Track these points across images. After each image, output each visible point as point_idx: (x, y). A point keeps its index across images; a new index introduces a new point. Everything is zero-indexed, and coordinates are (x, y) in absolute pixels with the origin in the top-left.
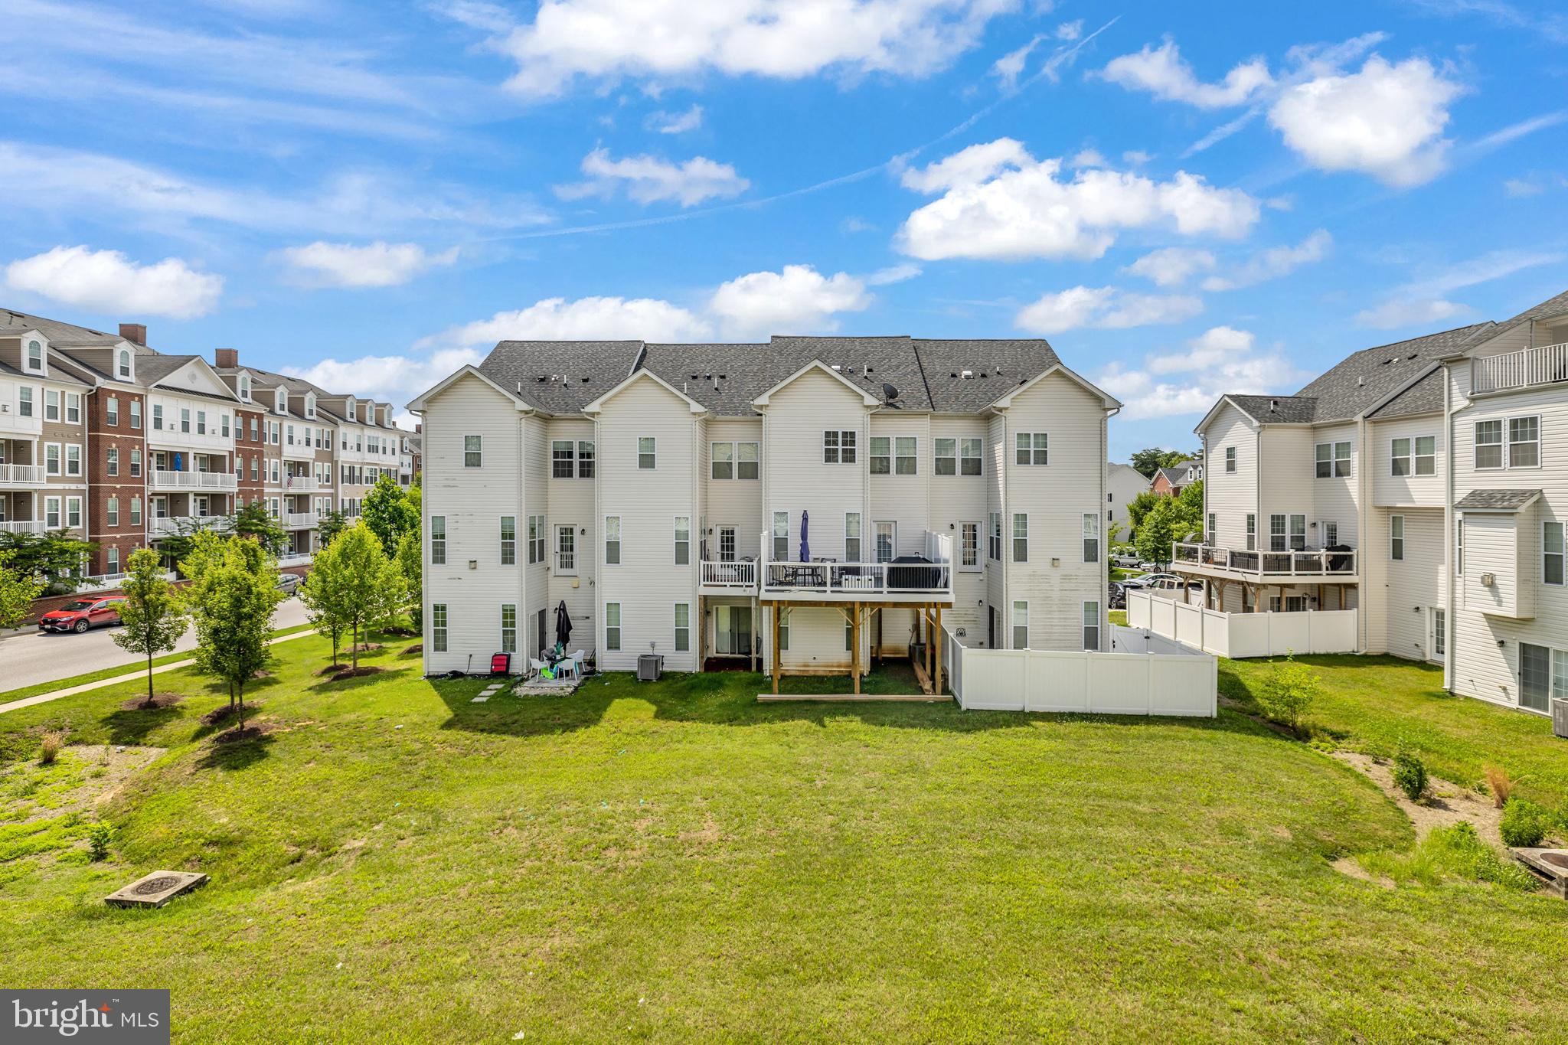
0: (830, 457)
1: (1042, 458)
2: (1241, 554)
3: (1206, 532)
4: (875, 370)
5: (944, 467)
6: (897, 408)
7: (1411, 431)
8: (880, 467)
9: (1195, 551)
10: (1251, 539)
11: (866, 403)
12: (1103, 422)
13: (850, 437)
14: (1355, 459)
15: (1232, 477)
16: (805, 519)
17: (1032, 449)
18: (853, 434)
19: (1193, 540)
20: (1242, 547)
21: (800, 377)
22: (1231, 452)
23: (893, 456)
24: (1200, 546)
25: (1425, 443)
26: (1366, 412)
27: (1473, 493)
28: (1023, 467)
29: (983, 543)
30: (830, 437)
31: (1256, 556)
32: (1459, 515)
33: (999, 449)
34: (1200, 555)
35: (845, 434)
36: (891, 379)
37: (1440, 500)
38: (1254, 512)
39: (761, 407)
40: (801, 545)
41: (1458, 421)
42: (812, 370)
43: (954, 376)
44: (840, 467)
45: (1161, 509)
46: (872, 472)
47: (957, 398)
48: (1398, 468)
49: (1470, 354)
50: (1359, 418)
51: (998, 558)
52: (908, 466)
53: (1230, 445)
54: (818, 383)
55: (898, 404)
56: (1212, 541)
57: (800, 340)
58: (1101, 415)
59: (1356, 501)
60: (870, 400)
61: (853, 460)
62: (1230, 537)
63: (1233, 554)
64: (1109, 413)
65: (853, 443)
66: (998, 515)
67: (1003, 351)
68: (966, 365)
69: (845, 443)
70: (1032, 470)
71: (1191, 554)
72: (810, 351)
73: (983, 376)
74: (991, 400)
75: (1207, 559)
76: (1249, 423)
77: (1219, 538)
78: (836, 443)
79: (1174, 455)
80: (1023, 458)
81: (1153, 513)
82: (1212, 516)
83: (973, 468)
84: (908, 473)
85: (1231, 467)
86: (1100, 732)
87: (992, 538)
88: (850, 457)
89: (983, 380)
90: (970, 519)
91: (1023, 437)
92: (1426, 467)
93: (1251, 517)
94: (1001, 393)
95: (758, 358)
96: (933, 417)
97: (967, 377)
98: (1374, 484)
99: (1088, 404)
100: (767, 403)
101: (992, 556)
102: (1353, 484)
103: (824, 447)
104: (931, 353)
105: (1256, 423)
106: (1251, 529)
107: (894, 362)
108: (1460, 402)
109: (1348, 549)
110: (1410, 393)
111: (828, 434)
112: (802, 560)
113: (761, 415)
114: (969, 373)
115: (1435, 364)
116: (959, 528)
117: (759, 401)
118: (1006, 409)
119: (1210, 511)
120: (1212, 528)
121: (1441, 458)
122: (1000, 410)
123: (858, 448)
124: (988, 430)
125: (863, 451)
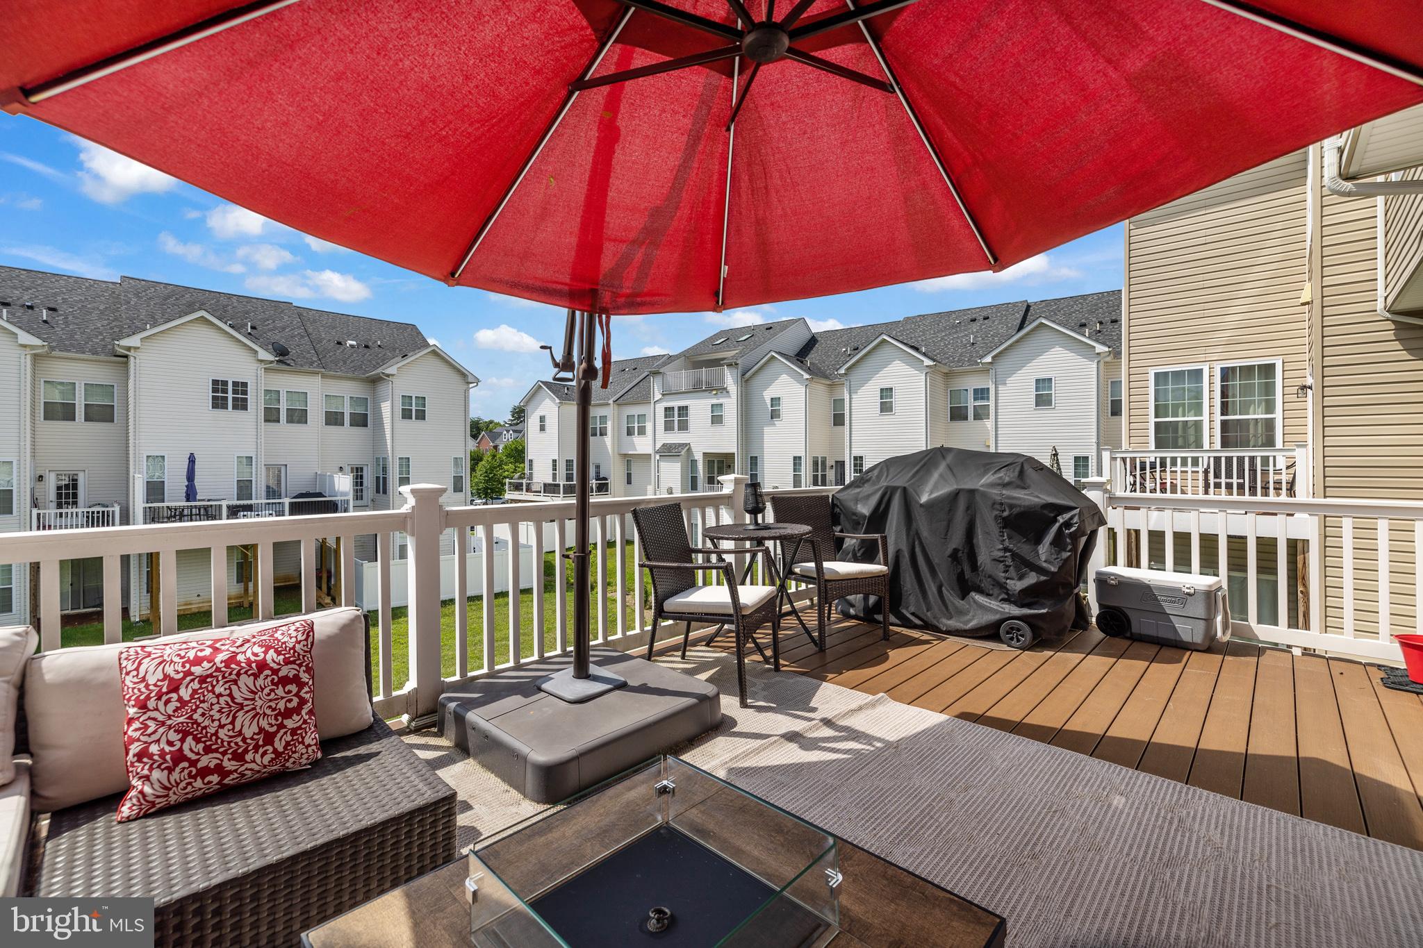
0: (219, 403)
1: (421, 415)
2: (550, 485)
3: (527, 471)
4: (259, 328)
5: (333, 419)
6: (289, 365)
7: (635, 410)
8: (271, 416)
9: (521, 484)
10: (554, 475)
11: (260, 357)
12: (466, 391)
13: (241, 387)
14: (609, 425)
15: (543, 435)
16: (192, 460)
17: (414, 408)
18: (245, 385)
19: (520, 478)
20: (550, 481)
21: (182, 324)
22: (542, 419)
23: (283, 407)
24: (524, 481)
25: (642, 417)
26: (615, 398)
27: (664, 445)
28: (407, 421)
29: (369, 481)
30: (219, 386)
31: (559, 485)
32: (658, 457)
33: (386, 408)
34: (524, 487)
35: (235, 384)
36: (277, 337)
37: (649, 450)
38: (556, 458)
39: (129, 349)
40: (187, 486)
41: (657, 406)
42: (196, 319)
43: (339, 343)
44: (230, 414)
45: (490, 459)
46: (266, 421)
47: (345, 363)
48: (630, 432)
49: (661, 370)
50: (611, 402)
51: (385, 492)
52: (298, 416)
53: (542, 414)
54: (204, 332)
55: (288, 362)
56: (530, 478)
57: (162, 286)
58: (465, 387)
59: (610, 450)
60: (264, 355)
61: (245, 408)
62: (542, 474)
63: (545, 485)
64: (471, 385)
65: (245, 393)
66: (385, 459)
67: (381, 329)
68: (349, 336)
69: (235, 392)
70: (414, 424)
71: (518, 487)
72: (177, 299)
73: (367, 347)
74: (375, 368)
75: (528, 490)
76: (553, 400)
77: (535, 476)
78: (225, 391)
79: (491, 422)
80: (406, 415)
81: (483, 462)
82: (531, 461)
83: (360, 421)
84: (299, 422)
85: (542, 428)
86: (474, 608)
87: (378, 478)
88: (241, 405)
89: (366, 350)
90: (357, 462)
91: (407, 399)
92: (642, 431)
93: (554, 461)
94: (384, 361)
95: (103, 296)
96: (324, 376)
97: (352, 346)
98: (618, 442)
99: (456, 378)
100: (138, 345)
101: (378, 491)
102: (608, 440)
103: (211, 394)
104: (315, 321)
105: (558, 401)
106: (555, 469)
107: (278, 324)
108: (658, 396)
109: (605, 479)
110: (634, 389)
111: (215, 382)
112: (188, 500)
113: (126, 356)
114: (354, 343)
115: (646, 374)
116: (347, 469)
117: (125, 342)
118: (393, 375)
119: (530, 458)
120: (531, 469)
121: (649, 427)
122: (388, 376)
123: (250, 397)
124: (374, 391)
125: (256, 400)
